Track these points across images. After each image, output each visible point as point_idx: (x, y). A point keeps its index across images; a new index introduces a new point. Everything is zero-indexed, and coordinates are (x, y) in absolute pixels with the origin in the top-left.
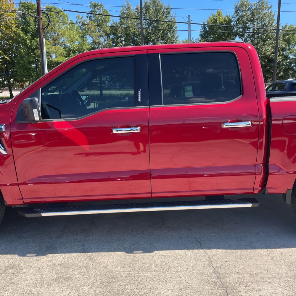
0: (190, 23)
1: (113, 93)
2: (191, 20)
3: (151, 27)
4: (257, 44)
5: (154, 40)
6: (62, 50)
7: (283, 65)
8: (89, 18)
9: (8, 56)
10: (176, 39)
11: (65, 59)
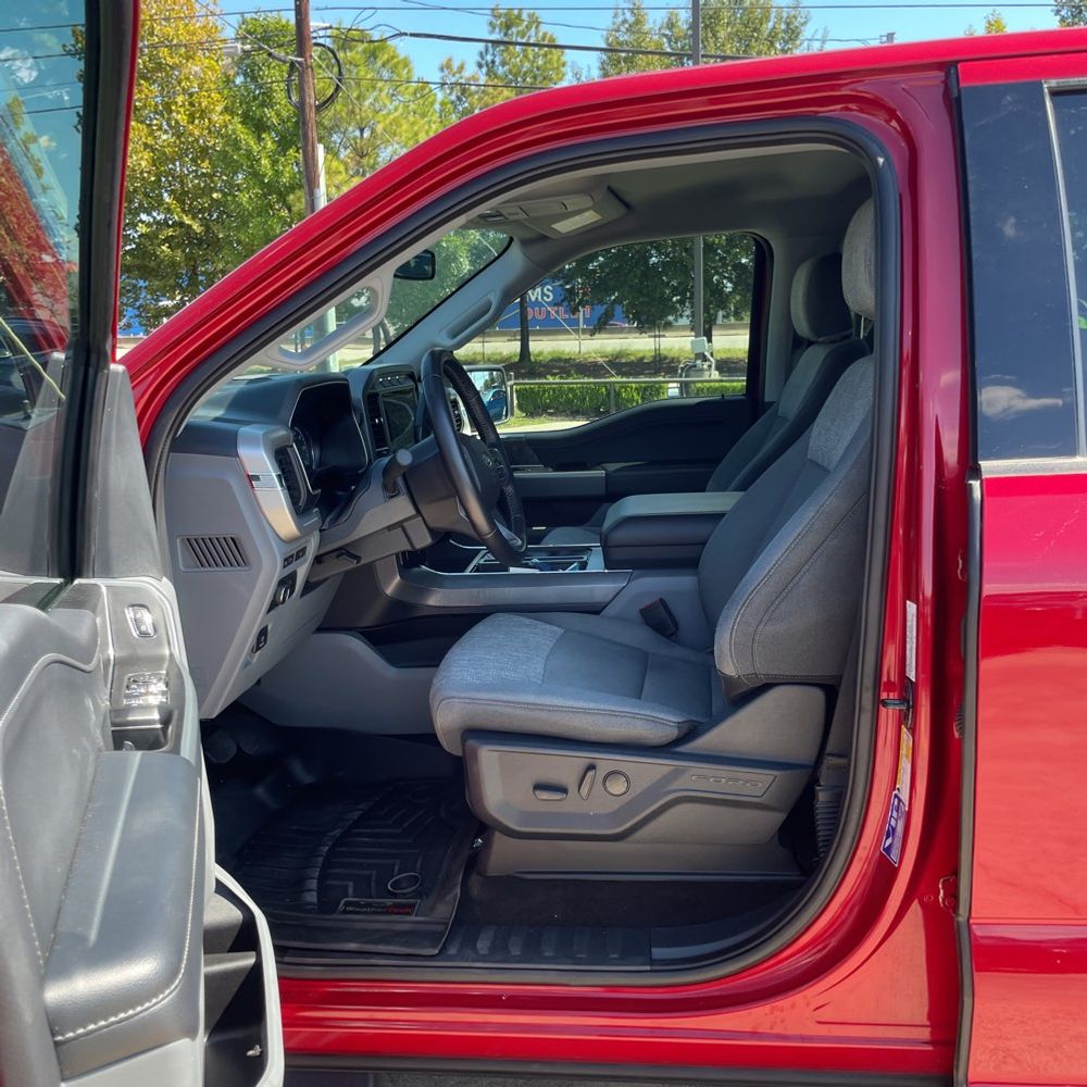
8: (484, 70)
9: (194, 218)
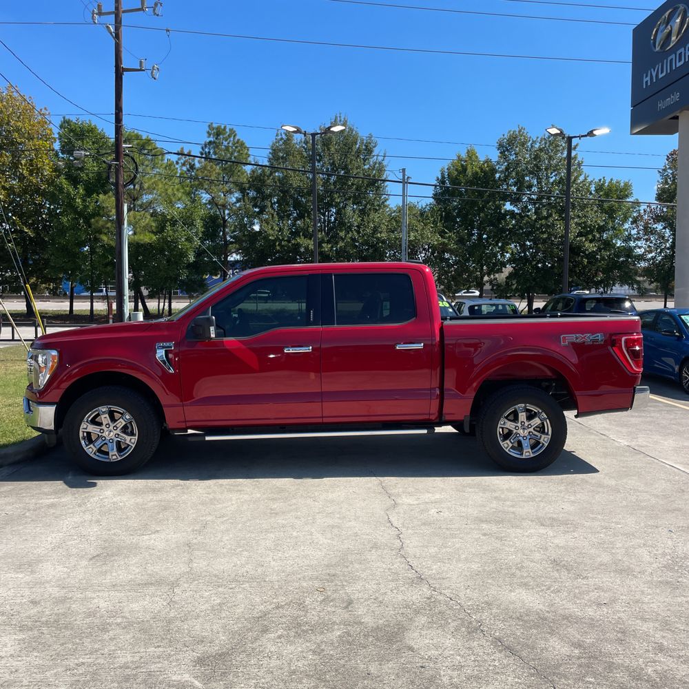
0: (406, 183)
1: (250, 308)
2: (408, 178)
3: (333, 179)
4: (546, 218)
5: (338, 204)
6: (148, 220)
7: (603, 258)
9: (29, 229)
10: (383, 202)
11: (155, 237)
